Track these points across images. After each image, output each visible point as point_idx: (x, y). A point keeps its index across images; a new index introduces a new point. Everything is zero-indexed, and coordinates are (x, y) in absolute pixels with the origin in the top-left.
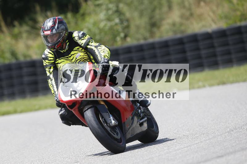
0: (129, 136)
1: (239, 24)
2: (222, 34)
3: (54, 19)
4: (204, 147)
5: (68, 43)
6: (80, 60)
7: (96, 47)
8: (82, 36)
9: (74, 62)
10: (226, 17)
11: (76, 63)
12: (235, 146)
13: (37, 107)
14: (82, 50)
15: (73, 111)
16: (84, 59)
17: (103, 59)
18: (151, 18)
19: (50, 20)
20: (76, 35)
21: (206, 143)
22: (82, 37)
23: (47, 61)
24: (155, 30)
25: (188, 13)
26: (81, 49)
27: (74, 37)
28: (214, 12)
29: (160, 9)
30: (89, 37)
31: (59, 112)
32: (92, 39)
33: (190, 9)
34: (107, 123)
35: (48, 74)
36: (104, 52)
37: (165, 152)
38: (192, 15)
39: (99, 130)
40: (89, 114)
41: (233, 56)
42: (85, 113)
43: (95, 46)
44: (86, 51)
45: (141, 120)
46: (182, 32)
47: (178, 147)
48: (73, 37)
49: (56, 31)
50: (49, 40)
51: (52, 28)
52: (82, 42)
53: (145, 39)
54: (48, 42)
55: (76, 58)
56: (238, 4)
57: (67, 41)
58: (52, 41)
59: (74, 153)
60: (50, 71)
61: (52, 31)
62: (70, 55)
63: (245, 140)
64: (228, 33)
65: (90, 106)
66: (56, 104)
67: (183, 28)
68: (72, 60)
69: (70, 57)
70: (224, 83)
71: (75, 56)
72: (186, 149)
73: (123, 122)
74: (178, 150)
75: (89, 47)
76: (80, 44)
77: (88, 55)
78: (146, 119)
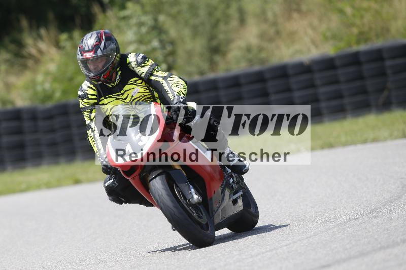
0: (218, 220)
1: (356, 48)
2: (328, 64)
3: (97, 34)
4: (299, 251)
5: (120, 73)
6: (138, 99)
7: (164, 78)
8: (142, 60)
9: (128, 103)
10: (334, 37)
11: (131, 104)
12: (350, 248)
13: (23, 186)
14: (141, 83)
15: (130, 181)
16: (145, 98)
17: (176, 97)
18: (212, 38)
19: (92, 35)
20: (131, 58)
21: (302, 244)
22: (141, 63)
23: (85, 100)
24: (217, 58)
25: (272, 31)
26: (140, 81)
27: (130, 63)
28: (314, 28)
29: (227, 23)
30: (153, 63)
31: (105, 183)
32: (158, 66)
33: (275, 24)
34: (185, 199)
35: (88, 122)
36: (177, 86)
37: (234, 259)
38: (278, 33)
39: (174, 209)
40: (158, 185)
41: (346, 101)
42: (151, 182)
43: (162, 77)
44: (148, 84)
45: (234, 195)
46: (262, 61)
47: (256, 251)
48: (128, 62)
49: (103, 53)
50: (91, 67)
51: (96, 47)
52: (143, 71)
53: (202, 73)
54: (89, 70)
55: (132, 96)
56: (354, 16)
57: (118, 69)
58: (95, 69)
59: (84, 261)
60: (90, 117)
61: (95, 52)
62: (122, 92)
63: (366, 240)
64: (338, 63)
65: (159, 172)
66: (101, 169)
67: (263, 55)
68: (125, 99)
69: (122, 94)
70: (331, 146)
71: (131, 93)
72: (269, 253)
73: (209, 198)
74: (257, 256)
75: (153, 78)
76: (139, 74)
77: (151, 91)
78: (241, 193)
